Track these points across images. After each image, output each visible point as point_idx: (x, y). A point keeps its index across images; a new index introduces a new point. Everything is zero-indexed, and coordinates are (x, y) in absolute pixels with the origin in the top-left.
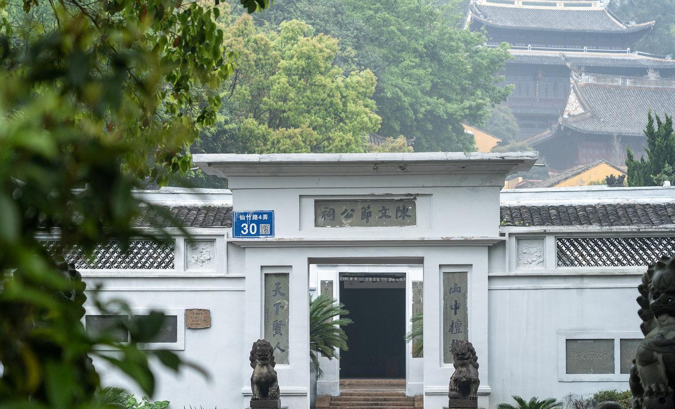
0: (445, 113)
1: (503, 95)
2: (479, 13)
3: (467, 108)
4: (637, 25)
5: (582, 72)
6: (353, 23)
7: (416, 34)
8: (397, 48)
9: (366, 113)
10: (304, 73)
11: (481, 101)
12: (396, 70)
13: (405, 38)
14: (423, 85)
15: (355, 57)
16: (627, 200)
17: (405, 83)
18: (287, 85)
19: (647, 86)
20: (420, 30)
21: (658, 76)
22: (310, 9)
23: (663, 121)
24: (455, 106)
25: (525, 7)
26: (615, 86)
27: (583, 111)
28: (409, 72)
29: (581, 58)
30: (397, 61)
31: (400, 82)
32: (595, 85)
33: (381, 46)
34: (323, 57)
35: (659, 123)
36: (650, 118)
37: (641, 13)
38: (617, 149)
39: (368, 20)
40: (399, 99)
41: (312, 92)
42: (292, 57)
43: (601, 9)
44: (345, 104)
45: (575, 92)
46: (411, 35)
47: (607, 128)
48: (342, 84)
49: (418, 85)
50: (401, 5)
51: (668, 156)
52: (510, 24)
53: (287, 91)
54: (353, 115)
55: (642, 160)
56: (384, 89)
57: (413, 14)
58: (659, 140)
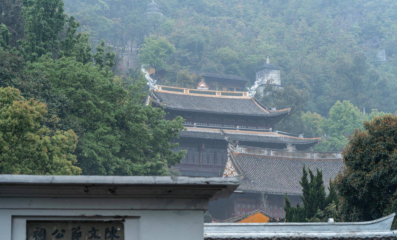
0: (131, 171)
1: (178, 158)
2: (156, 97)
3: (149, 168)
4: (277, 111)
5: (236, 144)
6: (58, 96)
7: (109, 107)
8: (93, 118)
9: (69, 165)
10: (17, 130)
11: (160, 162)
12: (92, 135)
13: (100, 110)
14: (114, 148)
15: (58, 123)
16: (299, 234)
17: (99, 146)
18: (2, 139)
19: (286, 157)
20: (112, 104)
21: (295, 149)
22: (22, 83)
23: (315, 174)
24: (140, 165)
25: (192, 94)
26: (262, 156)
27: (237, 175)
28: (103, 137)
29: (235, 135)
30: (92, 129)
31: (95, 145)
32: (246, 155)
33: (80, 116)
34: (34, 117)
35: (312, 176)
36: (304, 171)
37: (279, 102)
38: (265, 205)
39: (70, 95)
40: (94, 158)
41: (23, 146)
42: (7, 117)
43: (249, 98)
44: (51, 157)
45: (231, 159)
46: (104, 108)
47: (256, 188)
48: (49, 141)
49: (110, 148)
50: (97, 84)
51: (320, 203)
52: (180, 107)
53: (2, 145)
54: (57, 166)
55: (298, 206)
56: (82, 150)
57: (106, 92)
58: (312, 190)
